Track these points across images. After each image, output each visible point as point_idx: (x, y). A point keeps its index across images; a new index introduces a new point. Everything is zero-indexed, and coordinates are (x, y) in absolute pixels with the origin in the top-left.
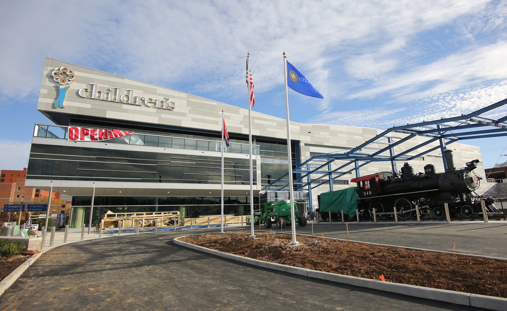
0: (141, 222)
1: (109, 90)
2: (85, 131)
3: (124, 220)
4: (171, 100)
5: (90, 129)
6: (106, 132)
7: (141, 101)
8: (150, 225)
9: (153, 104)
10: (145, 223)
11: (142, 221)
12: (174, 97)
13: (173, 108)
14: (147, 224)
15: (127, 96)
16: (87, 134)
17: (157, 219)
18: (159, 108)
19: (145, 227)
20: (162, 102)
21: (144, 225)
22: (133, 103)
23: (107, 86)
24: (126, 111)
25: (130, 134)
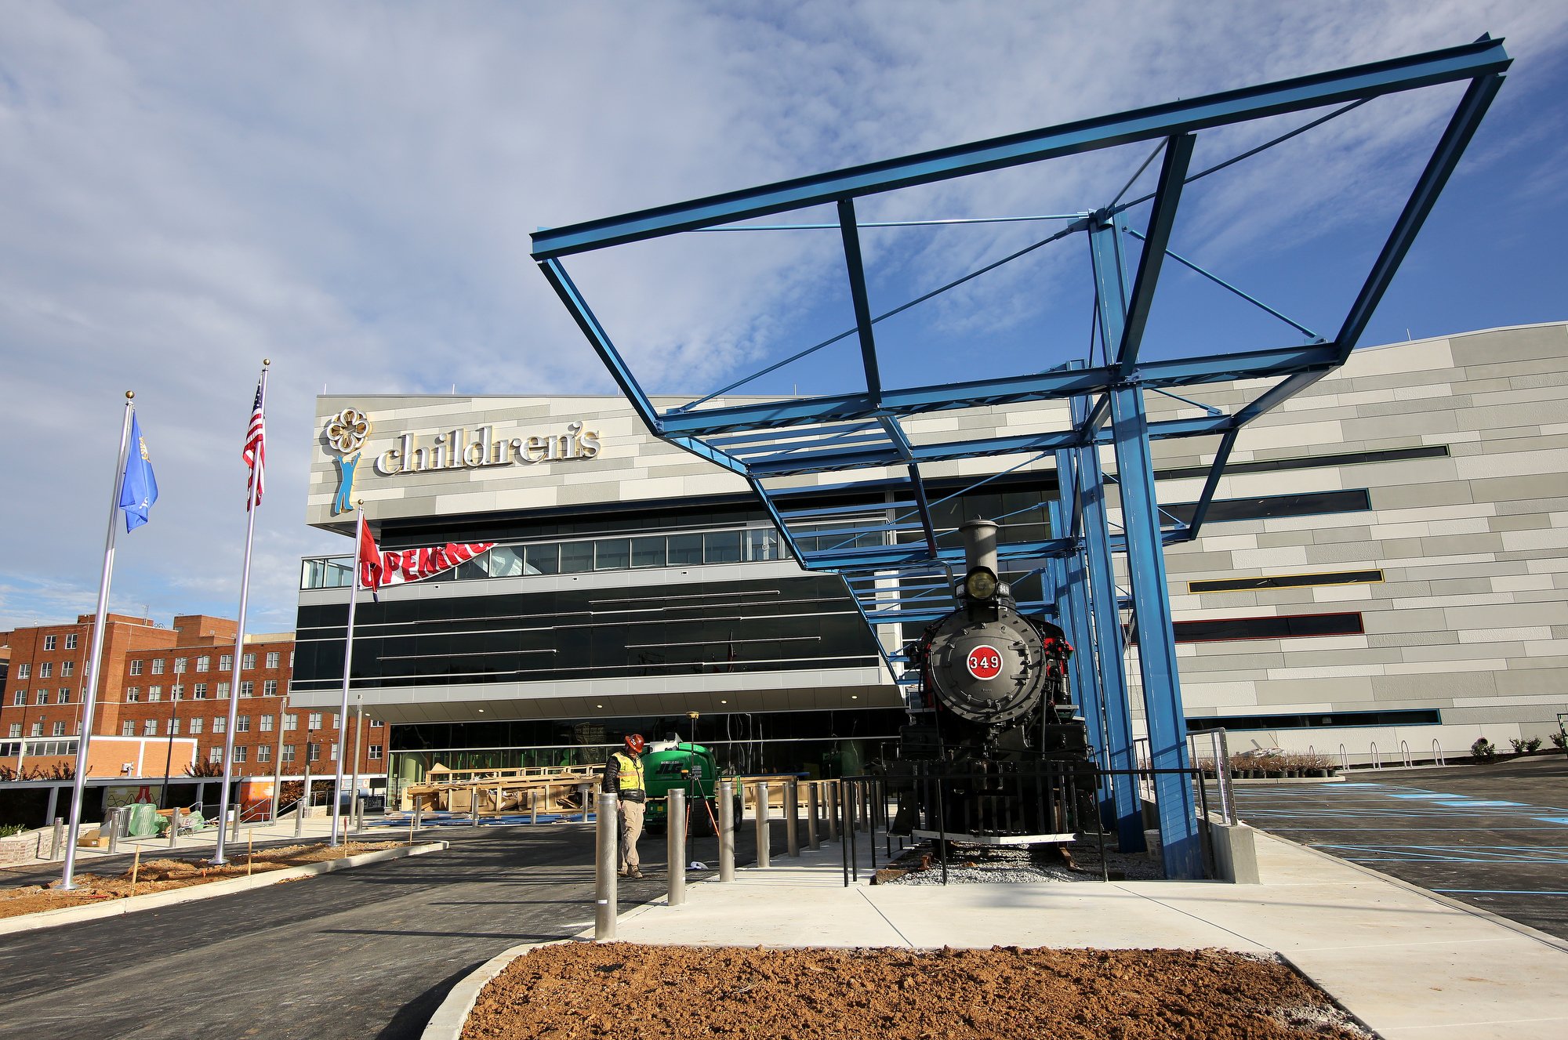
0: (493, 797)
1: (438, 441)
2: (392, 558)
3: (453, 790)
4: (587, 427)
5: (400, 553)
6: (435, 553)
7: (513, 452)
8: (515, 807)
9: (541, 453)
10: (504, 800)
11: (496, 793)
12: (593, 416)
13: (593, 450)
14: (510, 803)
15: (479, 446)
16: (395, 568)
17: (535, 787)
18: (557, 460)
19: (502, 809)
20: (564, 439)
21: (500, 805)
22: (492, 461)
23: (435, 431)
24: (477, 487)
25: (488, 548)
